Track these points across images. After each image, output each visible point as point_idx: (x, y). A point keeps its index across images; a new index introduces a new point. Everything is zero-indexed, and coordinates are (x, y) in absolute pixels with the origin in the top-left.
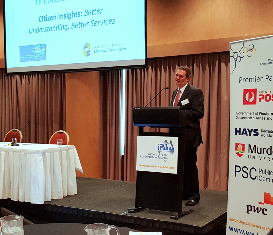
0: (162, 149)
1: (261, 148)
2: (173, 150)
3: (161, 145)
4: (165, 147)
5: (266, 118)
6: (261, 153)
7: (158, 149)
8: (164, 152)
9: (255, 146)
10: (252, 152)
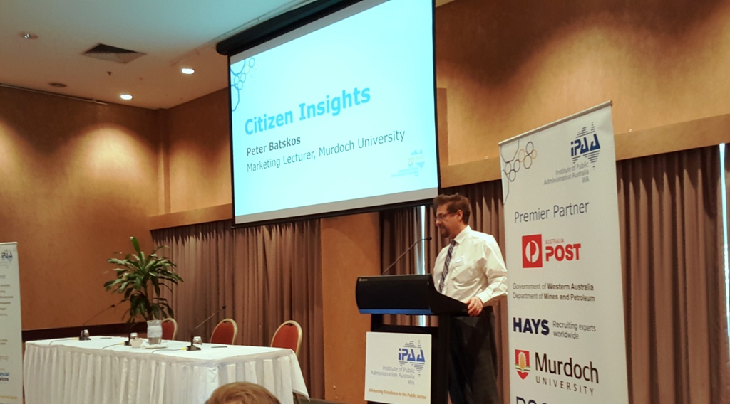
0: (406, 357)
1: (555, 362)
2: (423, 360)
3: (404, 350)
4: (410, 355)
5: (559, 297)
6: (555, 372)
7: (400, 359)
8: (409, 365)
9: (545, 356)
10: (541, 369)
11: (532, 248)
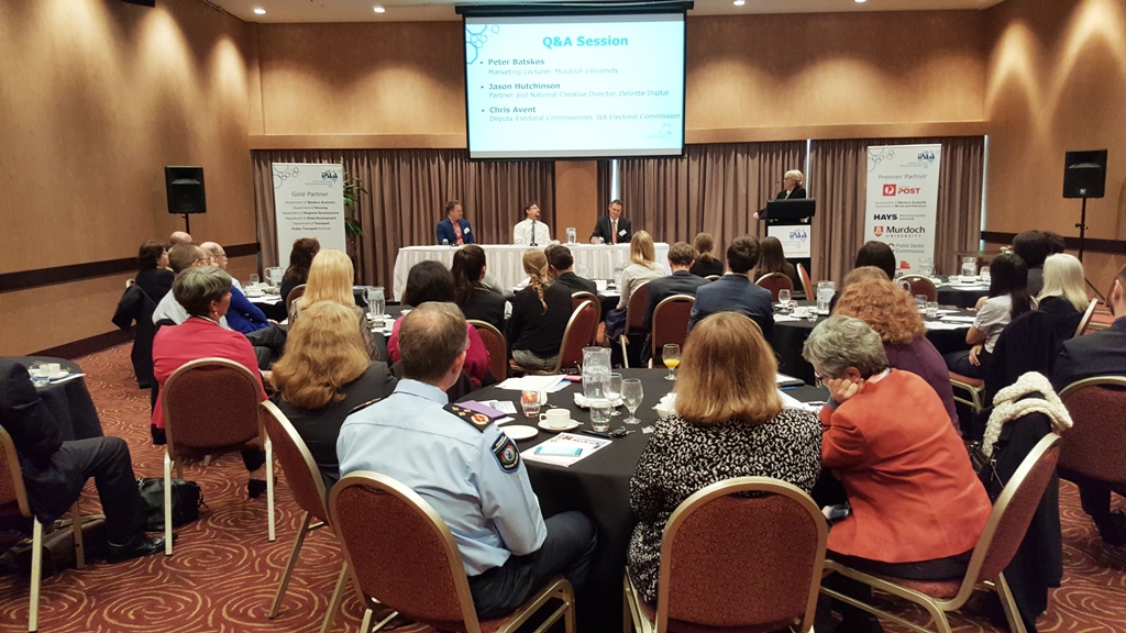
11: (890, 189)
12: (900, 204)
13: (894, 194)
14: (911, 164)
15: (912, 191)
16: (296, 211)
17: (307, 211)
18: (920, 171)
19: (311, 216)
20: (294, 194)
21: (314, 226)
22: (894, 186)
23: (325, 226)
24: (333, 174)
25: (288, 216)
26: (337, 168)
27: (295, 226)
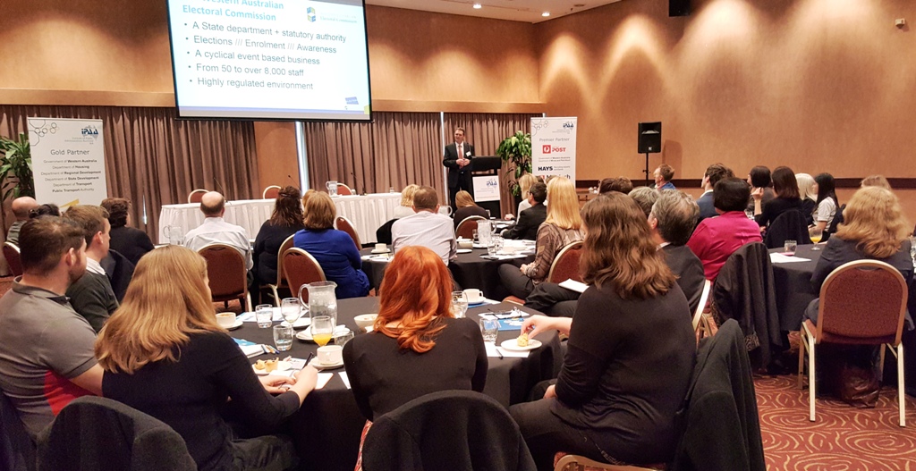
3: (488, 182)
11: (547, 149)
12: (554, 159)
13: (550, 152)
14: (559, 131)
15: (561, 150)
16: (56, 171)
17: (68, 171)
18: (565, 135)
19: (72, 176)
20: (53, 153)
21: (76, 187)
22: (549, 146)
23: (88, 187)
24: (93, 131)
25: (48, 177)
26: (96, 124)
27: (56, 188)
